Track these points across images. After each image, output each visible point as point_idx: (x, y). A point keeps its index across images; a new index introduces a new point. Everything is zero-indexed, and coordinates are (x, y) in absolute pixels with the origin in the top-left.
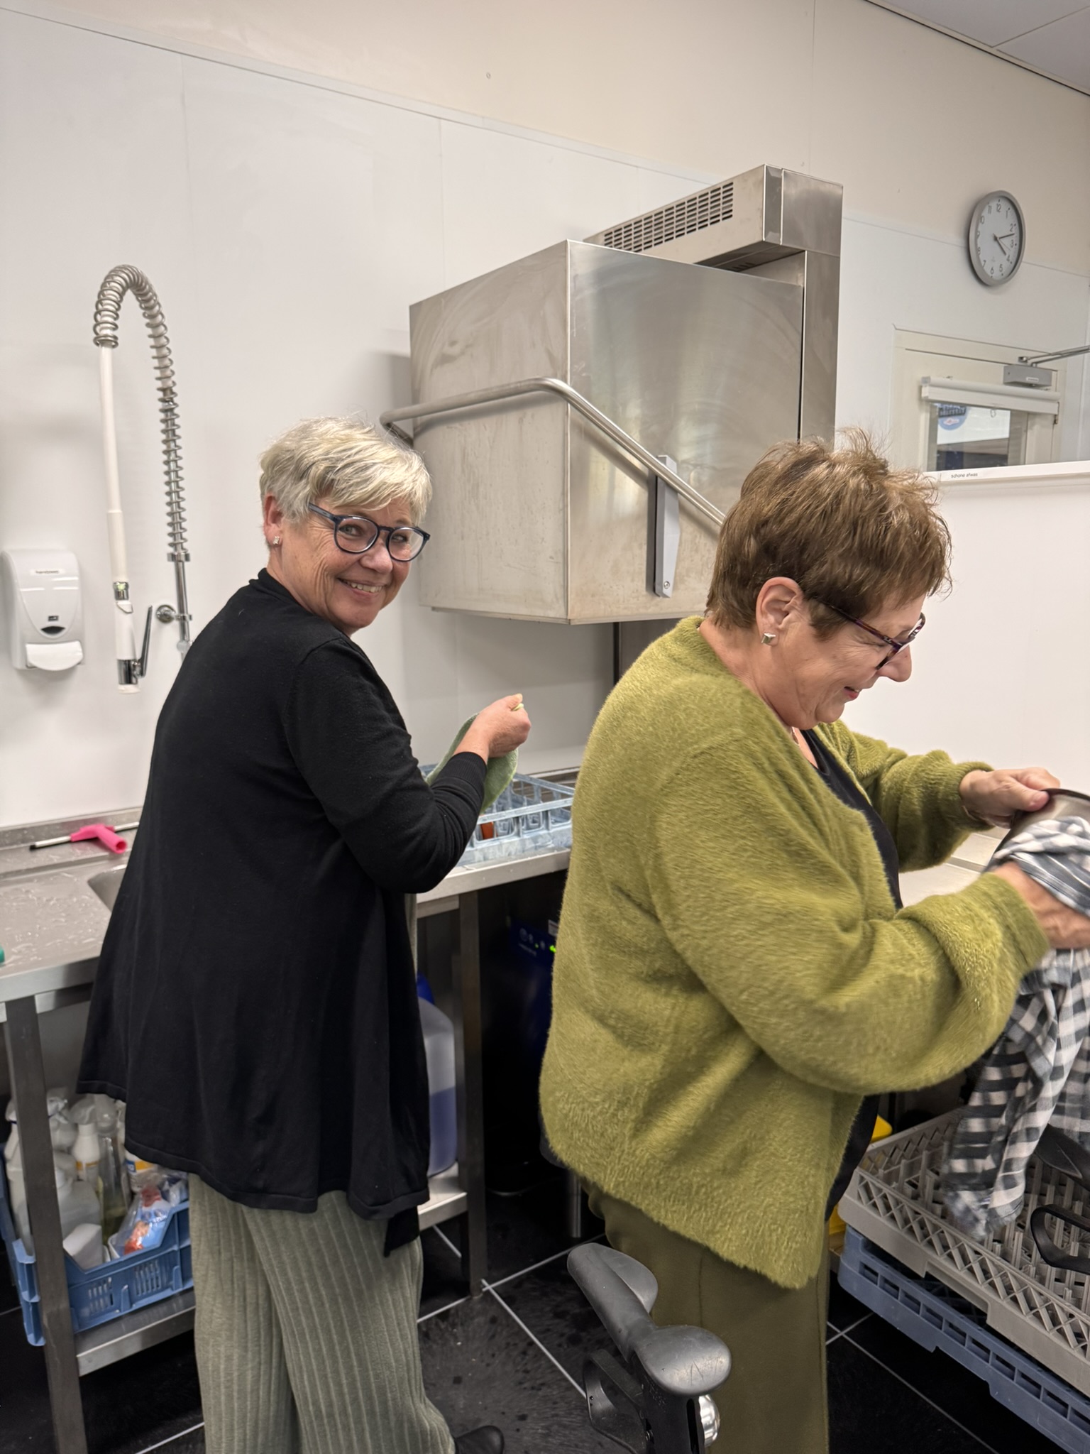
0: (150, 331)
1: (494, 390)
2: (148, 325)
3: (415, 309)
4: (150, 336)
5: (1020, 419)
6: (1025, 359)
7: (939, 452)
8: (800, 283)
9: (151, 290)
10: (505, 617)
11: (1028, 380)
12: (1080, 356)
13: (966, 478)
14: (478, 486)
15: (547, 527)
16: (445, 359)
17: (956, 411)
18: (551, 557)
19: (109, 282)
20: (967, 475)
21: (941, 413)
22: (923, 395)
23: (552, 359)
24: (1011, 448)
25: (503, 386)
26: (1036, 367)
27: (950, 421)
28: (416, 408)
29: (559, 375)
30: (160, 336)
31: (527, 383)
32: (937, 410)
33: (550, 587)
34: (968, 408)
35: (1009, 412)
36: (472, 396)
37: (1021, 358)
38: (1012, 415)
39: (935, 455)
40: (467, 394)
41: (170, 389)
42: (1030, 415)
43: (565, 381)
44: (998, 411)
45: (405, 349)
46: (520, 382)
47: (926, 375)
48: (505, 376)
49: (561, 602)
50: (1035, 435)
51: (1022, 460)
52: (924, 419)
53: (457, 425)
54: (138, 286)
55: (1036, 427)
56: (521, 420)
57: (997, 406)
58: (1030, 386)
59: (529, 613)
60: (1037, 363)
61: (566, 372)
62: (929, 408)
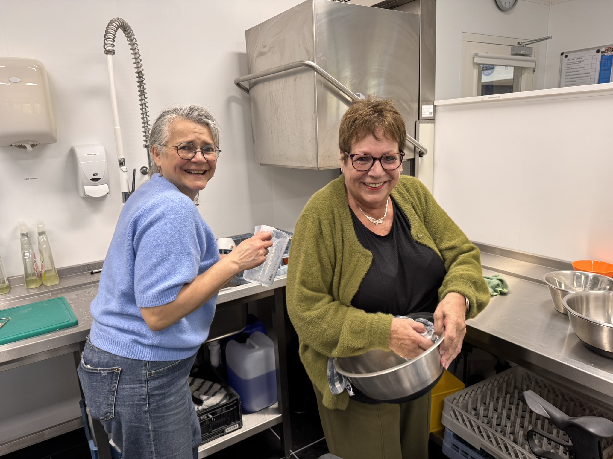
0: (131, 47)
1: (282, 67)
2: (130, 44)
3: (248, 32)
4: (131, 49)
5: (519, 71)
6: (520, 43)
7: (482, 86)
8: (418, 13)
9: (129, 28)
10: (291, 167)
11: (522, 52)
12: (545, 41)
13: (494, 99)
14: (277, 110)
15: (309, 127)
16: (262, 54)
17: (490, 68)
18: (310, 141)
19: (110, 26)
20: (495, 97)
21: (483, 69)
22: (475, 61)
23: (307, 51)
24: (514, 83)
25: (286, 65)
26: (525, 47)
27: (487, 72)
28: (250, 76)
29: (311, 59)
30: (135, 49)
31: (297, 63)
32: (482, 68)
33: (310, 154)
34: (495, 66)
35: (513, 67)
36: (273, 70)
37: (519, 43)
38: (514, 69)
39: (481, 88)
40: (271, 69)
41: (141, 72)
42: (523, 68)
43: (314, 62)
44: (508, 67)
45: (244, 50)
46: (293, 63)
47: (476, 52)
48: (288, 60)
49: (315, 160)
50: (525, 78)
51: (519, 90)
52: (475, 72)
53: (267, 83)
54: (124, 27)
55: (526, 74)
56: (295, 80)
57: (508, 65)
58: (523, 55)
59: (301, 166)
60: (526, 45)
61: (314, 57)
62: (478, 67)
